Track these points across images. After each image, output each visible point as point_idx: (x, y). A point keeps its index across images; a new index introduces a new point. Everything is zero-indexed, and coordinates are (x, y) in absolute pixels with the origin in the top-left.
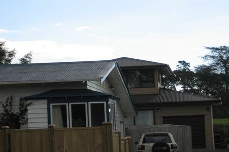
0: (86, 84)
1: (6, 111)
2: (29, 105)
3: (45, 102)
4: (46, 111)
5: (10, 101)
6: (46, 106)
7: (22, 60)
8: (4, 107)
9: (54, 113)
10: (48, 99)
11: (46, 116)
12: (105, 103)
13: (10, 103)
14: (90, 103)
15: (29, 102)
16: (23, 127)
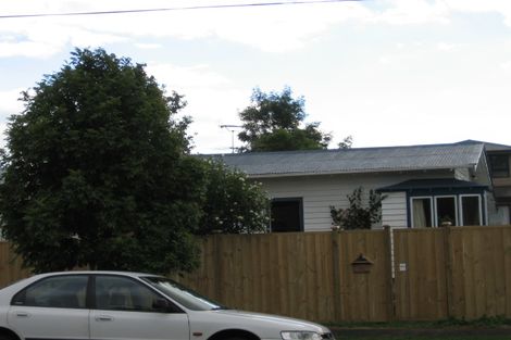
0: (453, 172)
1: (354, 206)
2: (383, 198)
3: (404, 194)
4: (405, 206)
5: (358, 194)
6: (404, 200)
7: (341, 144)
8: (352, 202)
9: (415, 208)
10: (407, 191)
11: (405, 212)
12: (479, 196)
13: (358, 196)
14: (461, 196)
15: (383, 195)
16: (375, 227)
